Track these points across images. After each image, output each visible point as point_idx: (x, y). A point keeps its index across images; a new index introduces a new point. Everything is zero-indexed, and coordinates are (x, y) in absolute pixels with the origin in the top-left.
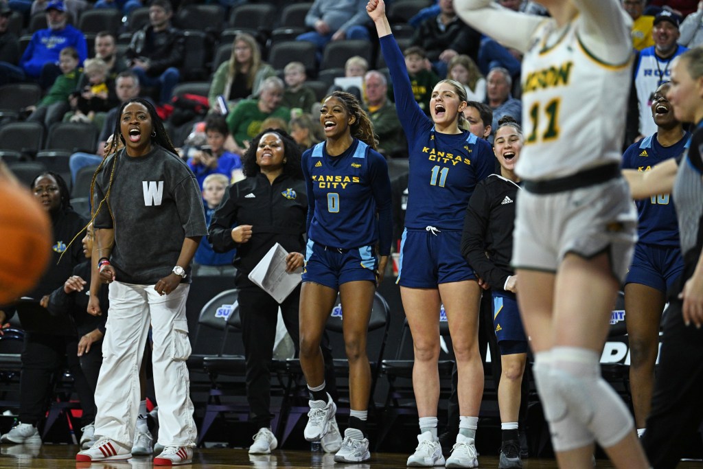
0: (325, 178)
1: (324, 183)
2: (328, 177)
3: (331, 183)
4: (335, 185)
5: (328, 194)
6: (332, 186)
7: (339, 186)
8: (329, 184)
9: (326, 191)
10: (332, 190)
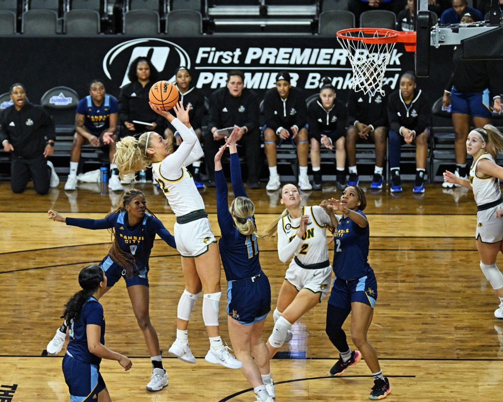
0: (128, 238)
1: (127, 241)
2: (129, 237)
3: (131, 240)
4: (134, 241)
5: (130, 246)
6: (132, 242)
7: (136, 241)
8: (130, 241)
9: (129, 244)
10: (132, 243)
